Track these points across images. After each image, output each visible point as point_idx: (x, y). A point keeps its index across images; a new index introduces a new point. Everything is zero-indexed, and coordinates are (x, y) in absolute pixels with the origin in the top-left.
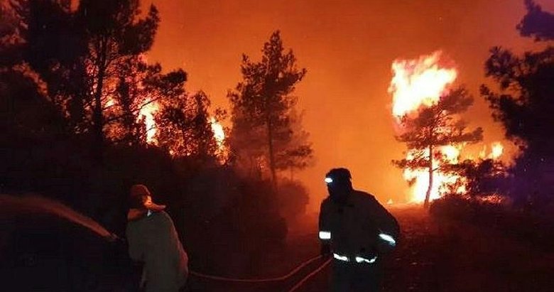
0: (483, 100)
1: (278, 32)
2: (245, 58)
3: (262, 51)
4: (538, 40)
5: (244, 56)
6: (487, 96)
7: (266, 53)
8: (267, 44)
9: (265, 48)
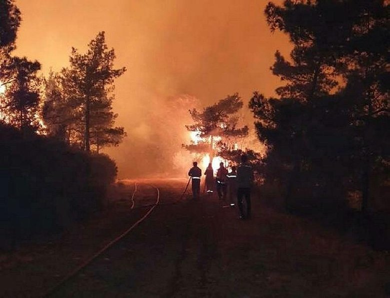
0: (250, 112)
1: (103, 32)
2: (74, 50)
3: (88, 45)
4: (282, 79)
5: (73, 49)
6: (252, 110)
7: (92, 48)
8: (93, 41)
9: (91, 43)
